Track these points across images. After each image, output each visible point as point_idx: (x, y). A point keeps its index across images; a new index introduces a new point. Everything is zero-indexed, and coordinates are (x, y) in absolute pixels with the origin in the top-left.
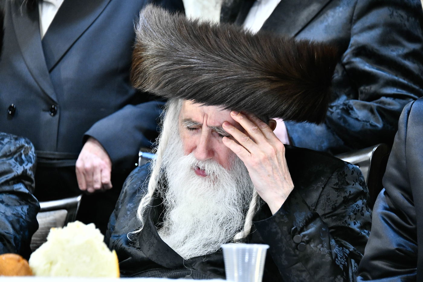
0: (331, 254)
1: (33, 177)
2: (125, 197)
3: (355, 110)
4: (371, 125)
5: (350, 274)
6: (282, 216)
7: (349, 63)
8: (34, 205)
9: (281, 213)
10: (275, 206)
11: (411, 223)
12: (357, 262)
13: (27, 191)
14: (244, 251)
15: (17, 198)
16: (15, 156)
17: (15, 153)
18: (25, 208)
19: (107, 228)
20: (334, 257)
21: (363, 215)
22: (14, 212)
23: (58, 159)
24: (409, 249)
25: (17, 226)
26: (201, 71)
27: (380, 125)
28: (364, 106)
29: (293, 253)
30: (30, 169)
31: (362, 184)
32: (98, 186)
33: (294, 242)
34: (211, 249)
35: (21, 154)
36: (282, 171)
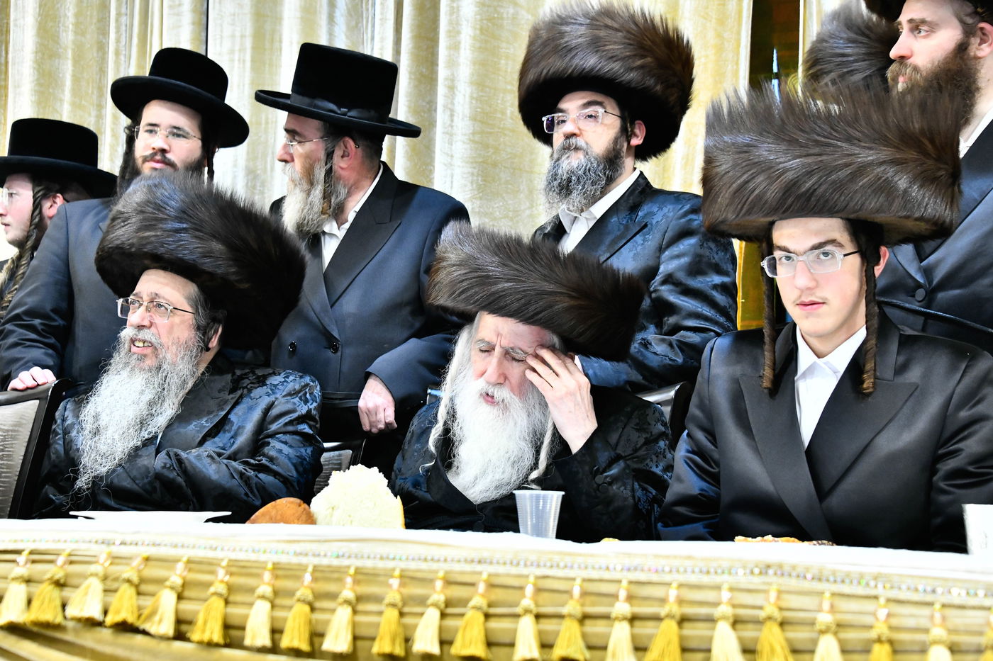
0: (634, 497)
1: (317, 417)
2: (412, 437)
3: (653, 344)
4: (670, 359)
5: (653, 519)
6: (584, 455)
7: (655, 291)
8: (318, 447)
9: (583, 452)
10: (576, 445)
11: (714, 466)
12: (660, 506)
13: (312, 432)
14: (538, 497)
15: (301, 439)
16: (300, 395)
17: (300, 391)
18: (309, 450)
19: (392, 470)
20: (636, 500)
21: (665, 457)
22: (298, 454)
23: (341, 399)
24: (712, 494)
25: (301, 469)
26: (498, 280)
27: (680, 360)
28: (663, 341)
29: (594, 494)
30: (315, 408)
31: (664, 424)
32: (382, 426)
33: (596, 484)
34: (504, 491)
35: (306, 393)
36: (585, 408)
